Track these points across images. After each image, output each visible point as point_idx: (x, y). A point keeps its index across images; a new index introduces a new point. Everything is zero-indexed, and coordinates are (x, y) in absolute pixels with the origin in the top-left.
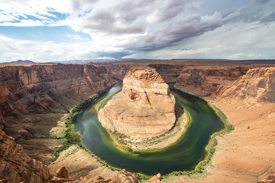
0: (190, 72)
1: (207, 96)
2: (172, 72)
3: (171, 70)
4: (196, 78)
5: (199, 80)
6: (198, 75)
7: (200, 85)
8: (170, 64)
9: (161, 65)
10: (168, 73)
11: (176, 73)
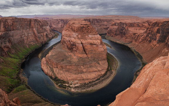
0: (117, 25)
1: (129, 43)
2: (103, 25)
3: (103, 23)
4: (122, 30)
5: (124, 31)
6: (123, 27)
7: (125, 35)
8: (102, 18)
9: (94, 20)
10: (100, 26)
11: (106, 26)
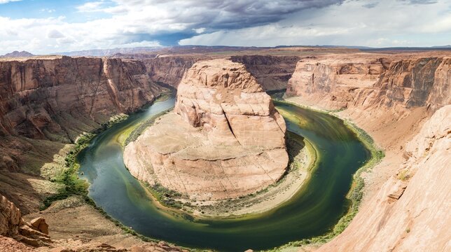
0: (310, 69)
1: (341, 110)
2: (278, 70)
4: (322, 81)
5: (327, 82)
6: (324, 75)
7: (329, 91)
10: (270, 72)
11: (285, 72)
